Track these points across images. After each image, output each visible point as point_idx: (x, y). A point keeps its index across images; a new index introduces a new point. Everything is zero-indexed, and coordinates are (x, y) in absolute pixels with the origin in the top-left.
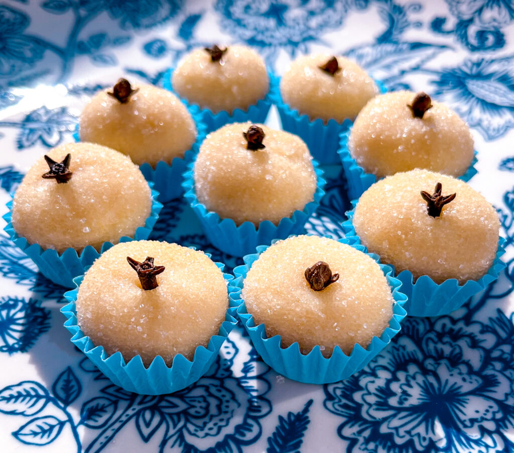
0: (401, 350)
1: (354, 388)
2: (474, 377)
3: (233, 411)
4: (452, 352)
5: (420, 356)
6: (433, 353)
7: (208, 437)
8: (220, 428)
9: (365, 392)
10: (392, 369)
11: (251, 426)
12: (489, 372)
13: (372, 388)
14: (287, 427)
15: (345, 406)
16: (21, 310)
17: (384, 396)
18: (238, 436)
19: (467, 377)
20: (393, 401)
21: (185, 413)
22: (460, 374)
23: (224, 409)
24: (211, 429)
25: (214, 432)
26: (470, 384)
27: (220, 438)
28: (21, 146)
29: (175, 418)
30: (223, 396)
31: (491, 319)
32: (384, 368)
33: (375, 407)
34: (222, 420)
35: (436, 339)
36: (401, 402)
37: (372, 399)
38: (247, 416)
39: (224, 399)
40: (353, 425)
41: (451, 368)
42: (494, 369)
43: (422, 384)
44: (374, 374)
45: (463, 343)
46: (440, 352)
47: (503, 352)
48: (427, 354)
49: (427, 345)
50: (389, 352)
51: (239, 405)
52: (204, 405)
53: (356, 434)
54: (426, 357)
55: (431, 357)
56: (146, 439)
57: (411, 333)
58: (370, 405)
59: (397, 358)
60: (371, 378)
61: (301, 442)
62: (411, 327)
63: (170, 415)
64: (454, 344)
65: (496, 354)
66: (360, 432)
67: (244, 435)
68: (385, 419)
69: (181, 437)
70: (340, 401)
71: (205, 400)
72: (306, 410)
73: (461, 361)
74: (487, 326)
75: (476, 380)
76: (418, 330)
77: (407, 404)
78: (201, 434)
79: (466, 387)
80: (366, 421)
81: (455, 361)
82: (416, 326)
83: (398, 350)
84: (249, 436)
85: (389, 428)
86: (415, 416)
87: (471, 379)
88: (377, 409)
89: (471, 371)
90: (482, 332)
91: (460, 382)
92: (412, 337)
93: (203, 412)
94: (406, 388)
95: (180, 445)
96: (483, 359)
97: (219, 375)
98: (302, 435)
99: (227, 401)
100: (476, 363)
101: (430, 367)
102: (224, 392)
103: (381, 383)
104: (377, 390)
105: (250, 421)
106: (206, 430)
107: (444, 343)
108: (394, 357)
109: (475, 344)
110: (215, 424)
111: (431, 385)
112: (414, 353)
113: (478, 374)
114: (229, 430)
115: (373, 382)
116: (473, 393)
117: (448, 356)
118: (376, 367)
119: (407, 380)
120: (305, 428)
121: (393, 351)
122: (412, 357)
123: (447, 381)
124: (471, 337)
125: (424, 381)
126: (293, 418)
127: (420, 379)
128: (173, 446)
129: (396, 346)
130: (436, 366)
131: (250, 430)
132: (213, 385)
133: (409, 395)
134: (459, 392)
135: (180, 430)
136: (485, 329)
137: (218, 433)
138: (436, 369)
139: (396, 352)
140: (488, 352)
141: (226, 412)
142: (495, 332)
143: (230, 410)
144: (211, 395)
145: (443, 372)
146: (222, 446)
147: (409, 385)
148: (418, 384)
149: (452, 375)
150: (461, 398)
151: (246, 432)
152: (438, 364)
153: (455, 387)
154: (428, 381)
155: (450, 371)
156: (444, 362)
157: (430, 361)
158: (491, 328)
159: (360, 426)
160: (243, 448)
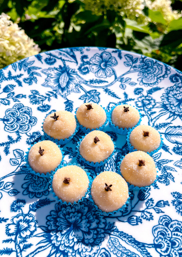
0: (83, 209)
1: (65, 207)
2: (88, 229)
4: (91, 220)
5: (85, 214)
6: (88, 217)
8: (36, 189)
9: (65, 209)
10: (76, 211)
11: (41, 194)
12: (92, 231)
13: (68, 210)
14: (45, 201)
15: (59, 208)
16: (38, 136)
17: (67, 214)
18: (36, 194)
19: (86, 227)
20: (67, 216)
21: (35, 181)
22: (86, 225)
23: (41, 187)
24: (35, 188)
25: (34, 189)
26: (84, 229)
27: (34, 191)
28: (80, 98)
29: (33, 180)
30: (44, 185)
31: (109, 222)
32: (75, 209)
33: (63, 214)
34: (38, 188)
35: (93, 214)
36: (68, 218)
37: (64, 212)
38: (42, 192)
39: (43, 185)
40: (55, 213)
42: (93, 232)
43: (76, 220)
44: (72, 208)
45: (96, 221)
46: (90, 217)
47: (101, 231)
49: (89, 214)
50: (81, 207)
51: (44, 189)
52: (39, 183)
54: (86, 215)
56: (25, 179)
57: (90, 208)
58: (63, 213)
59: (80, 210)
60: (70, 208)
61: (43, 206)
62: (92, 207)
63: (33, 179)
64: (94, 219)
65: (99, 230)
66: (54, 215)
67: (37, 195)
68: (61, 218)
69: (29, 185)
70: (59, 206)
71: (40, 182)
72: (52, 202)
73: (90, 223)
74: (106, 223)
76: (92, 209)
77: (69, 220)
78: (32, 187)
79: (83, 229)
80: (58, 214)
81: (89, 222)
82: (93, 208)
83: (83, 208)
85: (59, 220)
86: (66, 223)
87: (86, 229)
88: (63, 215)
89: (88, 227)
90: (103, 223)
91: (83, 227)
93: (38, 184)
94: (73, 217)
95: (27, 186)
98: (45, 205)
99: (43, 186)
100: (92, 227)
101: (83, 218)
102: (45, 184)
103: (70, 211)
104: (68, 211)
105: (42, 194)
106: (34, 188)
107: (93, 217)
108: (80, 209)
109: (98, 224)
110: (36, 188)
111: (78, 221)
112: (85, 212)
113: (89, 229)
114: (37, 191)
115: (69, 209)
116: (82, 231)
117: (89, 220)
118: (74, 207)
119: (75, 216)
120: (47, 204)
122: (83, 212)
123: (82, 224)
124: (100, 221)
125: (78, 219)
126: (48, 200)
127: (78, 218)
128: (26, 185)
129: (84, 207)
131: (39, 195)
132: (45, 181)
133: (71, 219)
135: (31, 183)
136: (105, 223)
137: (35, 190)
138: (83, 220)
139: (82, 208)
140: (98, 227)
141: (40, 188)
142: (106, 226)
143: (42, 188)
144: (43, 182)
145: (84, 222)
146: (32, 193)
147: (74, 217)
148: (76, 218)
149: (84, 224)
150: (79, 230)
151: (38, 195)
152: (85, 219)
153: (81, 227)
154: (79, 220)
155: (85, 223)
156: (87, 220)
157: (85, 217)
158: (106, 224)
159: (56, 214)
160: (35, 197)
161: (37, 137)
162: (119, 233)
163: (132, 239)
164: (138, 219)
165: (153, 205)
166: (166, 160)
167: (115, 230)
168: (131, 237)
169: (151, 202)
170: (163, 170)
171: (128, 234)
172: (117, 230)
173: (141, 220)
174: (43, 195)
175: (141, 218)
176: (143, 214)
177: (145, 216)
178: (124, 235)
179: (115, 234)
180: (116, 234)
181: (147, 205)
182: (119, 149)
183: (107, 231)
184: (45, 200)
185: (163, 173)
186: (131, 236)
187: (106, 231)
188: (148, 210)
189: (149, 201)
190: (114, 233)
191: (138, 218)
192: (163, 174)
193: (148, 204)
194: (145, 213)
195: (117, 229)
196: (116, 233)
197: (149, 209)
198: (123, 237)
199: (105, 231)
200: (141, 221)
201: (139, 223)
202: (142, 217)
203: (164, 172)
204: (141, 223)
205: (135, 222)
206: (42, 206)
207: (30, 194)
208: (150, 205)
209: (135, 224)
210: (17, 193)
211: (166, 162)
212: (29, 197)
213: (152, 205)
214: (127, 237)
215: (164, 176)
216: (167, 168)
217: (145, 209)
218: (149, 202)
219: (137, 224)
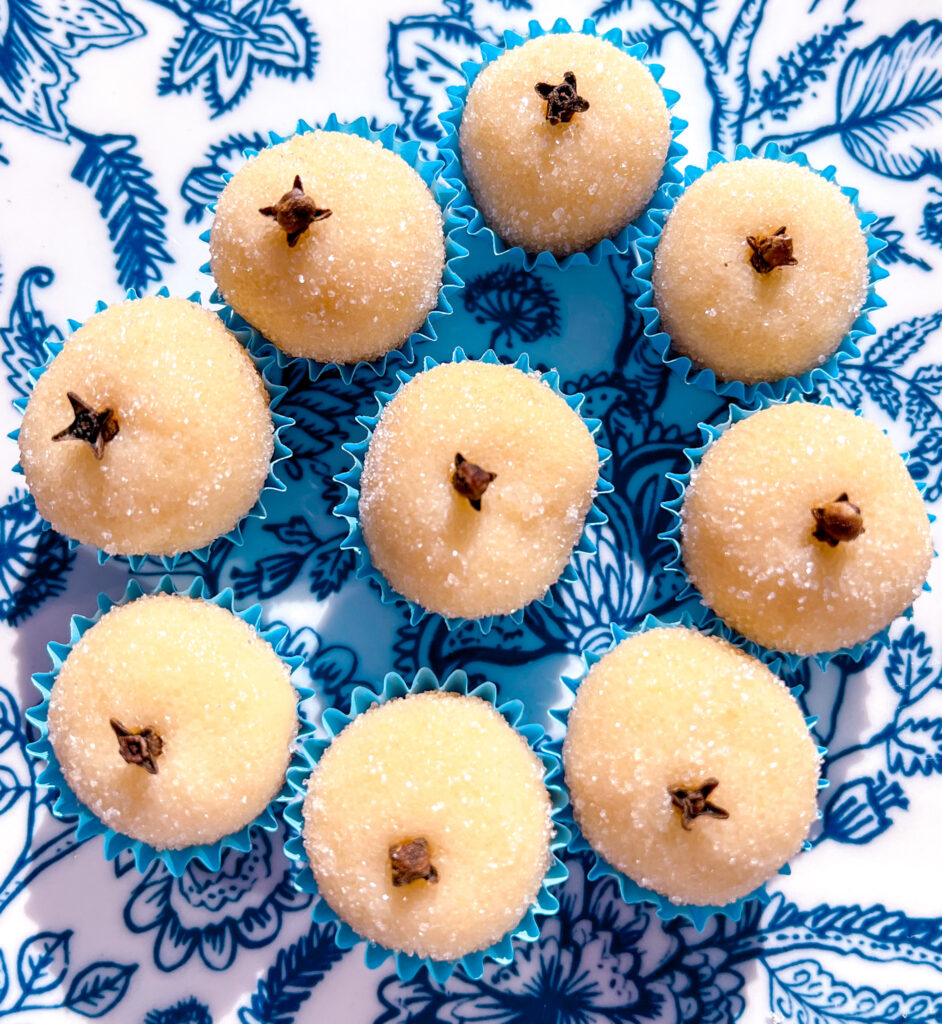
2: (631, 986)
3: (255, 880)
4: (630, 925)
5: (577, 909)
6: (600, 914)
7: (203, 908)
8: (224, 901)
11: (268, 918)
12: (658, 987)
14: (315, 944)
18: (242, 927)
19: (620, 980)
22: (615, 970)
23: (245, 870)
24: (212, 896)
25: (213, 903)
26: (616, 997)
27: (217, 918)
28: (167, 87)
34: (233, 888)
36: (496, 980)
38: (270, 899)
39: (254, 853)
40: (406, 985)
41: (608, 953)
42: (670, 987)
43: (547, 962)
46: (614, 910)
47: (706, 962)
48: (590, 911)
49: (602, 893)
51: (269, 874)
53: (402, 1003)
54: (586, 914)
55: (592, 917)
56: (120, 871)
61: (320, 978)
65: (693, 959)
66: (409, 1001)
67: (250, 928)
68: (456, 997)
69: (166, 892)
73: (632, 947)
75: (630, 993)
77: (503, 986)
78: (195, 898)
79: (608, 998)
80: (428, 987)
81: (624, 942)
84: (258, 933)
85: (453, 1014)
86: (500, 1011)
87: (624, 987)
89: (632, 975)
91: (604, 985)
94: (520, 958)
95: (159, 904)
96: (669, 956)
98: (328, 967)
99: (256, 860)
100: (650, 964)
101: (578, 937)
102: (259, 840)
105: (271, 910)
106: (204, 896)
109: (675, 926)
110: (221, 891)
111: (560, 968)
112: (572, 899)
113: (641, 983)
114: (235, 910)
117: (618, 930)
120: (338, 959)
123: (587, 973)
125: (553, 958)
126: (331, 932)
127: (551, 949)
128: (149, 901)
130: (589, 938)
131: (263, 925)
133: (517, 973)
134: (589, 1002)
135: (170, 879)
137: (218, 908)
138: (585, 944)
140: (684, 949)
141: (245, 878)
142: (721, 918)
143: (252, 876)
145: (592, 954)
146: (214, 932)
148: (542, 959)
149: (600, 966)
150: (586, 1013)
151: (256, 926)
152: (594, 937)
153: (592, 990)
154: (559, 959)
155: (603, 957)
156: (606, 937)
157: (586, 926)
159: (416, 991)
160: (241, 950)
161: (31, 542)
162: (809, 922)
163: (890, 921)
164: (879, 788)
165: (928, 665)
166: (906, 329)
167: (783, 919)
168: (876, 914)
169: (914, 653)
170: (916, 408)
171: (856, 908)
172: (790, 912)
173: (896, 789)
174: (287, 917)
175: (891, 779)
176: (895, 749)
177: (908, 757)
178: (839, 924)
179: (790, 942)
180: (796, 937)
181: (901, 681)
182: (602, 379)
183: (741, 942)
184: (309, 940)
185: (920, 425)
186: (879, 907)
187: (737, 947)
188: (916, 712)
189: (904, 653)
190: (781, 937)
191: (877, 783)
192: (920, 436)
193: (899, 673)
194: (907, 736)
195: (792, 906)
196: (789, 931)
197: (916, 699)
198: (838, 938)
199: (728, 950)
200: (901, 797)
201: (893, 813)
202: (897, 766)
203: (923, 418)
204: (904, 804)
205: (869, 819)
206: (314, 981)
207: (207, 947)
208: (915, 676)
209: (873, 825)
210: (117, 979)
211: (912, 342)
212: (208, 964)
213: (925, 671)
214: (858, 925)
215: (929, 445)
216: (932, 379)
217: (898, 713)
218: (901, 662)
219: (885, 823)
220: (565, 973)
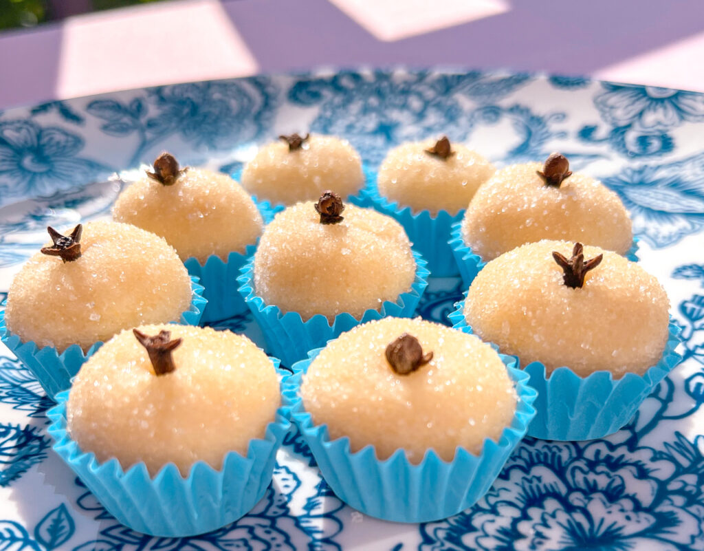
0: (535, 482)
1: (464, 528)
2: (643, 515)
4: (610, 484)
5: (563, 489)
6: (583, 486)
9: (480, 533)
10: (521, 505)
12: (664, 508)
13: (491, 529)
16: (12, 439)
17: (507, 539)
19: (632, 515)
20: (522, 546)
22: (622, 510)
26: (638, 525)
30: (273, 539)
31: (666, 444)
32: (510, 504)
35: (586, 468)
36: (533, 547)
37: (490, 543)
39: (274, 543)
41: (608, 504)
42: (672, 504)
43: (566, 524)
44: (494, 511)
45: (626, 474)
47: (686, 484)
48: (573, 487)
49: (573, 476)
50: (517, 484)
51: (295, 550)
52: (244, 549)
54: (572, 490)
55: (578, 489)
57: (549, 462)
58: (487, 550)
59: (528, 491)
60: (490, 517)
62: (550, 454)
64: (612, 474)
65: (675, 486)
70: (442, 545)
71: (246, 545)
73: (623, 495)
74: (661, 453)
75: (646, 519)
76: (560, 458)
77: (542, 549)
79: (631, 528)
81: (613, 495)
82: (558, 453)
83: (530, 481)
87: (638, 517)
89: (638, 507)
90: (653, 459)
91: (622, 521)
92: (551, 467)
94: (541, 529)
96: (655, 492)
97: (270, 513)
99: (278, 546)
100: (646, 497)
101: (577, 503)
102: (274, 534)
103: (504, 521)
104: (498, 531)
107: (597, 474)
108: (524, 489)
109: (643, 473)
111: (579, 525)
112: (554, 485)
113: (649, 510)
115: (493, 521)
116: (642, 534)
117: (604, 489)
118: (497, 502)
119: (544, 519)
121: (523, 483)
122: (550, 490)
123: (602, 521)
124: (638, 465)
125: (568, 521)
127: (563, 517)
129: (529, 477)
130: (586, 501)
132: (261, 526)
133: (546, 538)
134: (620, 534)
136: (657, 456)
138: (586, 505)
139: (527, 485)
140: (662, 485)
142: (673, 460)
144: (255, 537)
145: (597, 508)
147: (546, 525)
148: (560, 524)
149: (609, 512)
150: (624, 541)
152: (589, 499)
153: (615, 527)
154: (574, 519)
155: (607, 507)
156: (598, 496)
157: (577, 495)
158: (666, 454)
161: (11, 444)
176: (700, 358)
183: (699, 466)
188: (696, 342)
194: (701, 352)
220: (586, 525)
